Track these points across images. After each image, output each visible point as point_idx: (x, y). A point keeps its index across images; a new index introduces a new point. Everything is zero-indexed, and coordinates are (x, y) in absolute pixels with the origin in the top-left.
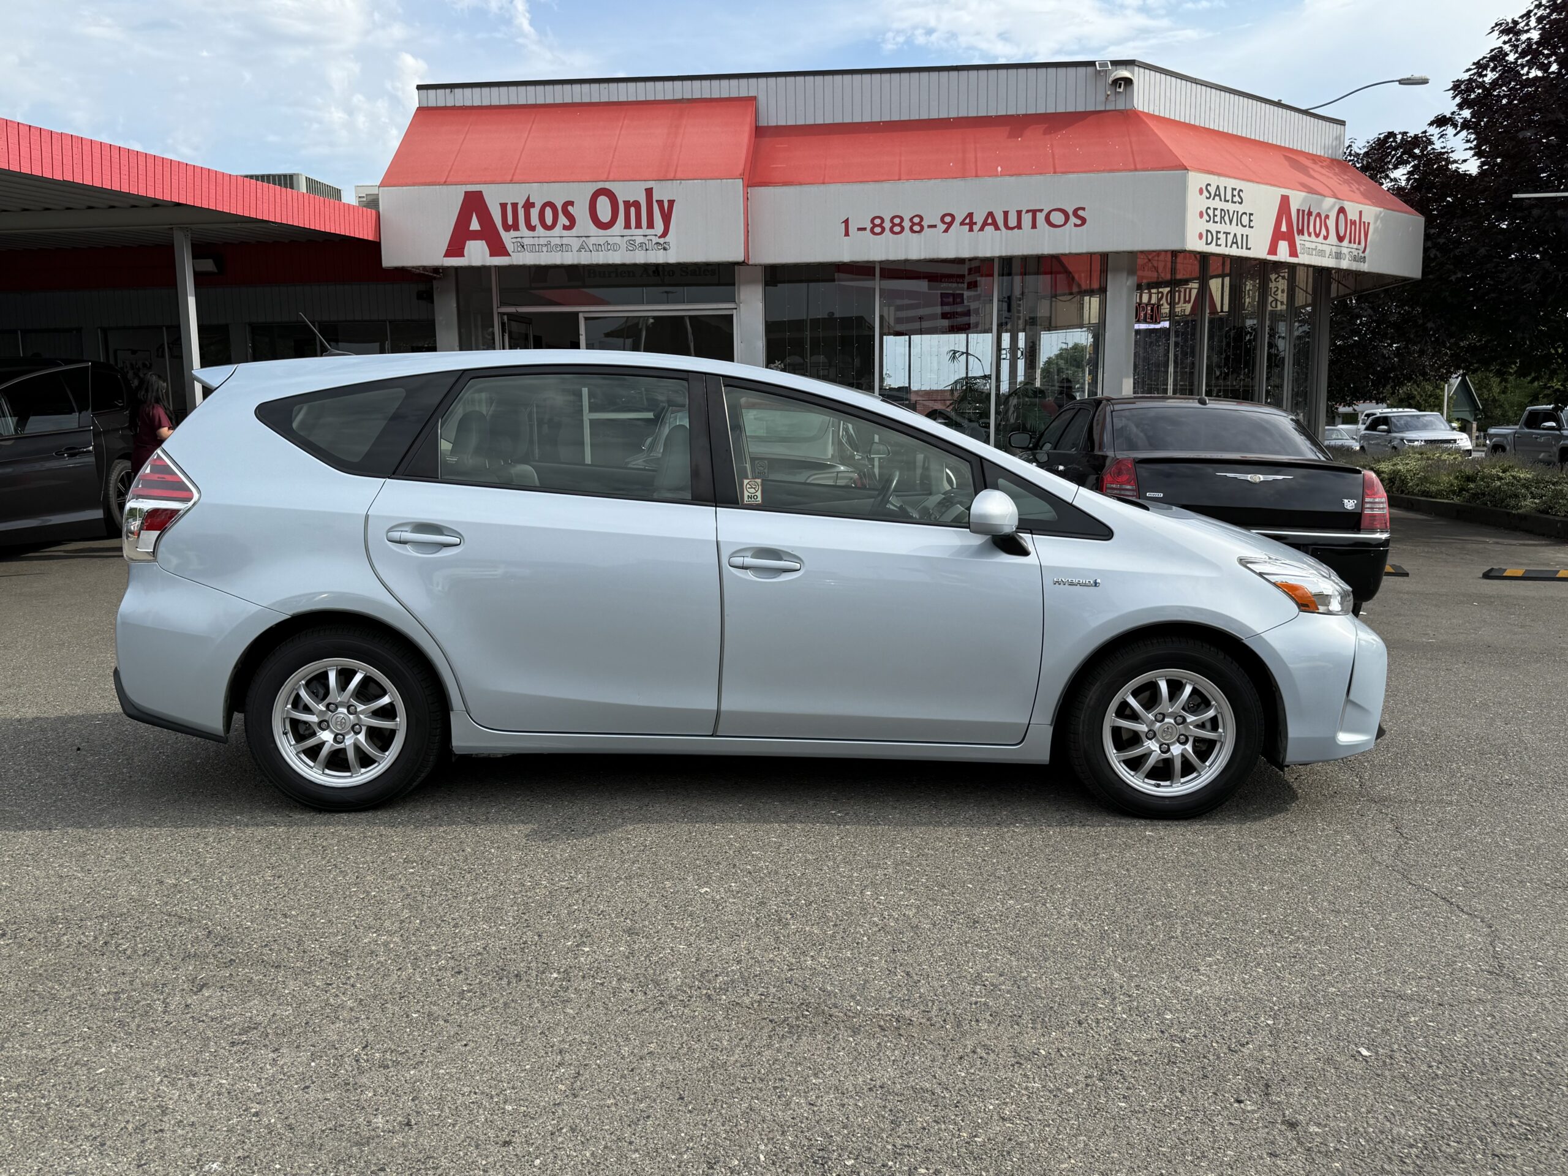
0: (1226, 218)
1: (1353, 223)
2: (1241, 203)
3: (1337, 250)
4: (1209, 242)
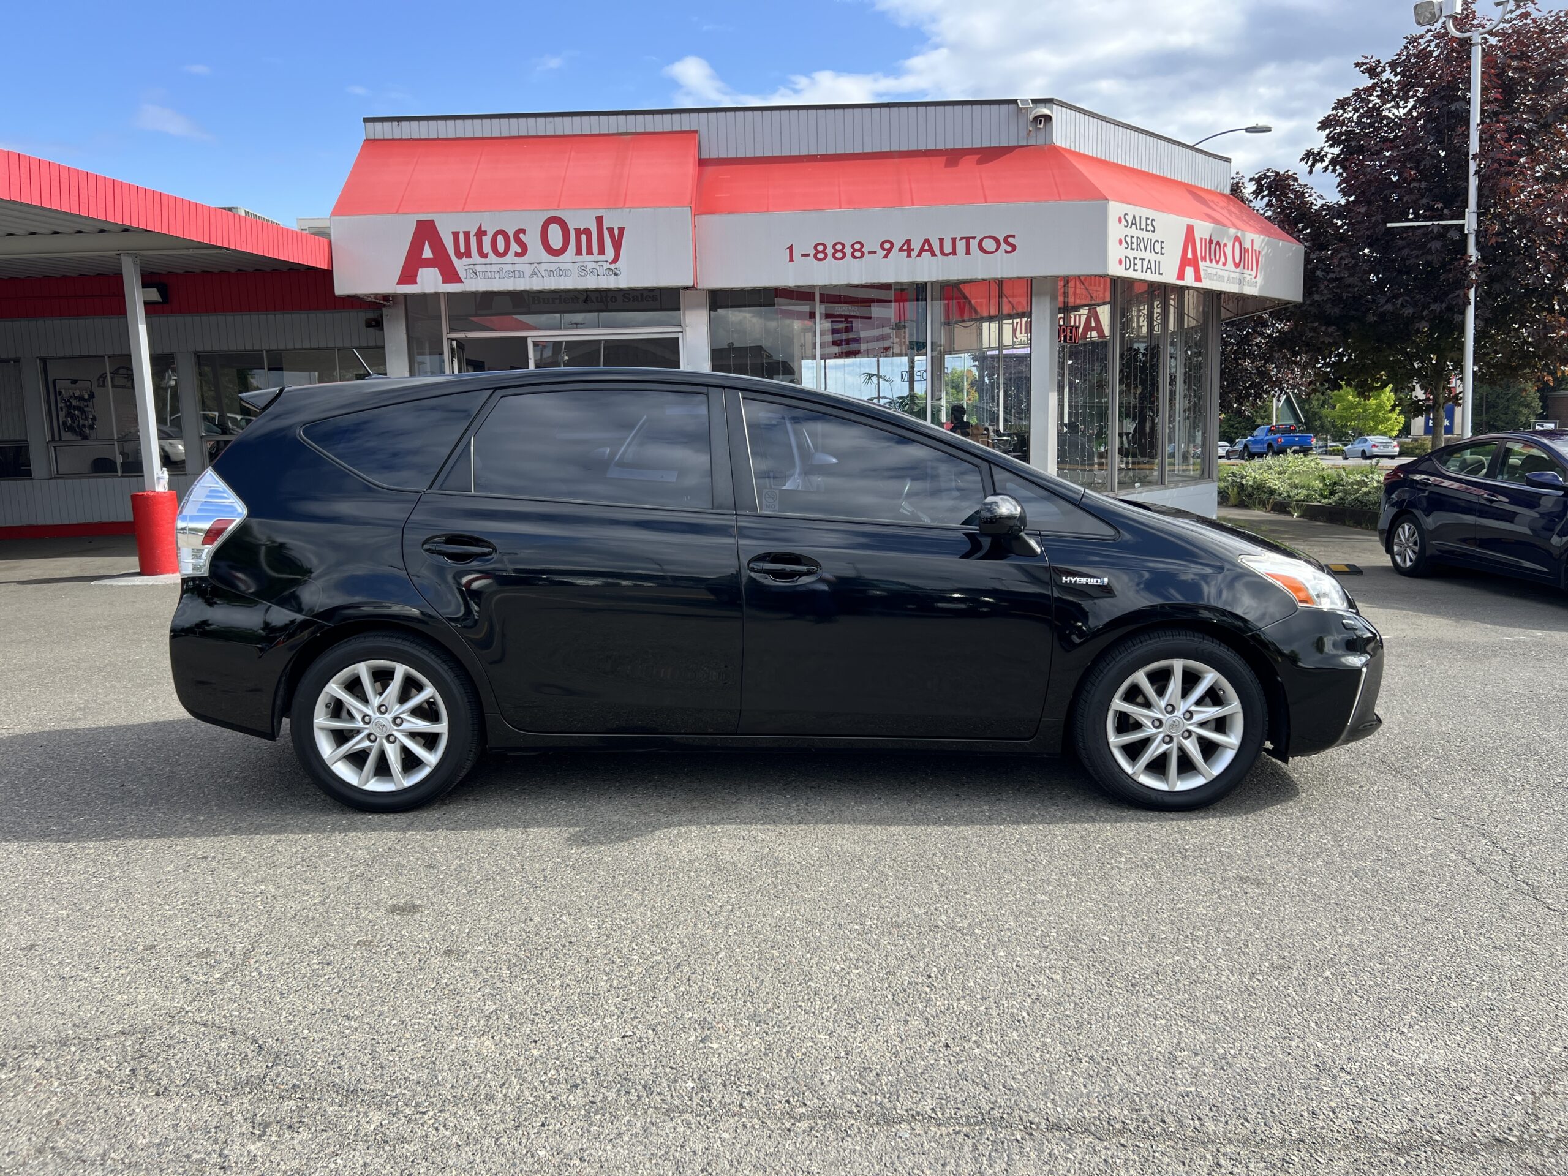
0: (1142, 245)
1: (1247, 250)
2: (1154, 232)
3: (1233, 275)
4: (1128, 267)
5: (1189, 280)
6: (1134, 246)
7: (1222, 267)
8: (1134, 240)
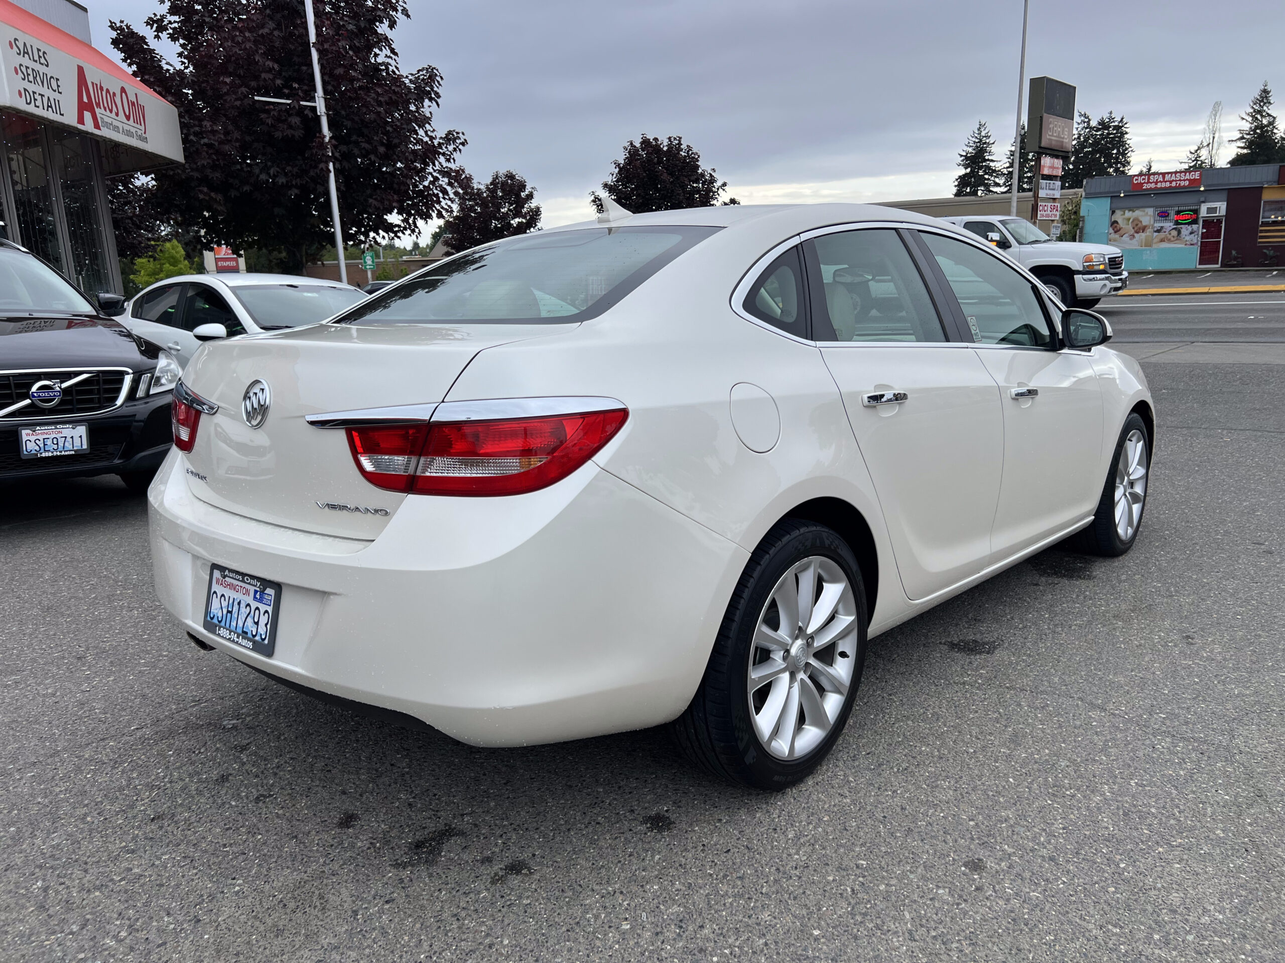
0: (38, 78)
1: (133, 104)
2: (47, 66)
3: (126, 127)
4: (28, 101)
5: (88, 126)
6: (31, 78)
7: (116, 118)
8: (30, 71)
